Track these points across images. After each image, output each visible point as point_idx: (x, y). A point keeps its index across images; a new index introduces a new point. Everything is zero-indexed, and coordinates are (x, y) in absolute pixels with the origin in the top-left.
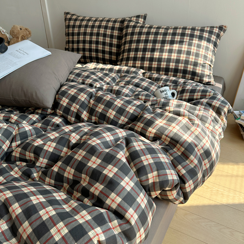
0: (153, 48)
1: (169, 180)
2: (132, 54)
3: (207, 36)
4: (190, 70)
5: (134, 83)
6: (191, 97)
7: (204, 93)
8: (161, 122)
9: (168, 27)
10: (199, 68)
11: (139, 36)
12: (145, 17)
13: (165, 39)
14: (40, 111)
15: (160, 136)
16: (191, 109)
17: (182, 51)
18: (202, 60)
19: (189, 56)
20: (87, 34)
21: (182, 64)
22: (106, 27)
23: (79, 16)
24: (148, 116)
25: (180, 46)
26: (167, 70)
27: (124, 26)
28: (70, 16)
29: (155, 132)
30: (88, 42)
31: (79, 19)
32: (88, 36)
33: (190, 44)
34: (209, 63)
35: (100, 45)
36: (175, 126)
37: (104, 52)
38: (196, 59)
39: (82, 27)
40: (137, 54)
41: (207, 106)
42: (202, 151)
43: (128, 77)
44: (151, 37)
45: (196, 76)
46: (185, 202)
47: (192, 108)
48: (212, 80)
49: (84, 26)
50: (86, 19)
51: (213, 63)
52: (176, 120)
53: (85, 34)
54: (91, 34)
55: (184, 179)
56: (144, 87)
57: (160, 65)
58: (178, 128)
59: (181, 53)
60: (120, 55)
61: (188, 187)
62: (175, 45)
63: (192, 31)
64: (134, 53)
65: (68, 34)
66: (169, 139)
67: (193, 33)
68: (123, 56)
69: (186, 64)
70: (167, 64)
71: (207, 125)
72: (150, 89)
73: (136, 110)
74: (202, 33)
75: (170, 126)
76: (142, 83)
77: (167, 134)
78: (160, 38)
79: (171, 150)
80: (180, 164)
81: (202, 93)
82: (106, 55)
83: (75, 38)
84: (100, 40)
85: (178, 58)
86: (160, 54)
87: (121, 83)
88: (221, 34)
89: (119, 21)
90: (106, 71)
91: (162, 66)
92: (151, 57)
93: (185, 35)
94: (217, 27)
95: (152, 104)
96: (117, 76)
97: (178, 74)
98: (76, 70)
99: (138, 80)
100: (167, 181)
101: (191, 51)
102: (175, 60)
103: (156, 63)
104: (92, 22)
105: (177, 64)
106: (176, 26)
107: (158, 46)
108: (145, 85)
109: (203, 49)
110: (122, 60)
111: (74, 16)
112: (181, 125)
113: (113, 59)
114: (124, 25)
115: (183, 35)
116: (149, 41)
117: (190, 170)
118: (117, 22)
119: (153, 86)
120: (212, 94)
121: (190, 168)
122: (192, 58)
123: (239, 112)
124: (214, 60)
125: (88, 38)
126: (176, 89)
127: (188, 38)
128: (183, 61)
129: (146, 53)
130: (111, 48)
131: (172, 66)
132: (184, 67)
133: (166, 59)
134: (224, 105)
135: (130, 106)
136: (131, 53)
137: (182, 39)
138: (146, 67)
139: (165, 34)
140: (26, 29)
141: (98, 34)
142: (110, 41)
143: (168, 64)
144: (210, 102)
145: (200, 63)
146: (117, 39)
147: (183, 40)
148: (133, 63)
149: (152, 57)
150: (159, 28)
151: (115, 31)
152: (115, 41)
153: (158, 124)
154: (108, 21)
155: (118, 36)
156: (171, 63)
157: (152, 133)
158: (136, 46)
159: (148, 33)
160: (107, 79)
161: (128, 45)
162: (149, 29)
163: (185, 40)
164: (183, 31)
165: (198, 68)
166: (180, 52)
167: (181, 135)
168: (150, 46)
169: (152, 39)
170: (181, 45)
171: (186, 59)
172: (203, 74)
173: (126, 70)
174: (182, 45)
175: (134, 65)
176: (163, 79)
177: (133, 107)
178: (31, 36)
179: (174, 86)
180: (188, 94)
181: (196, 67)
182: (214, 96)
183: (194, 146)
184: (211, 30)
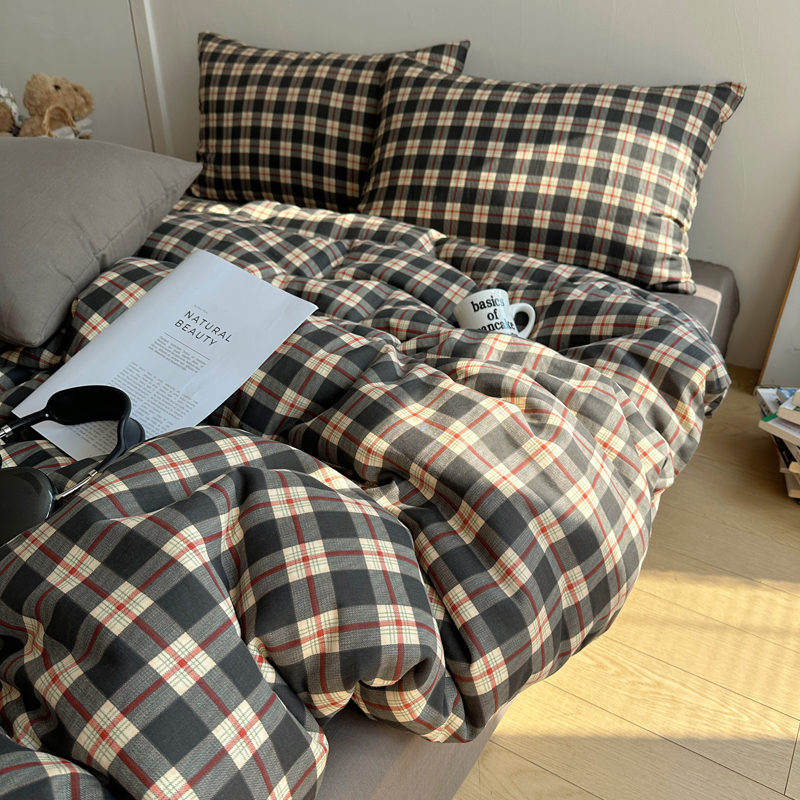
0: (478, 155)
1: (380, 648)
2: (405, 178)
3: (669, 119)
4: (605, 237)
5: (389, 275)
6: (581, 331)
7: (627, 316)
8: (414, 415)
9: (537, 85)
10: (635, 229)
11: (433, 114)
12: (462, 53)
13: (520, 127)
14: (14, 358)
15: (402, 465)
16: (557, 371)
17: (578, 170)
18: (649, 200)
19: (601, 186)
20: (265, 106)
21: (575, 213)
22: (329, 85)
23: (244, 48)
24: (374, 389)
25: (570, 152)
26: (523, 236)
27: (388, 79)
28: (216, 45)
29: (385, 449)
30: (269, 134)
31: (244, 56)
32: (268, 111)
33: (607, 145)
34: (676, 214)
35: (308, 143)
36: (464, 431)
37: (318, 168)
38: (626, 199)
39: (250, 81)
40: (422, 177)
41: (629, 365)
42: (558, 534)
43: (372, 253)
44: (474, 119)
45: (627, 259)
46: (473, 734)
47: (560, 369)
48: (685, 277)
49: (257, 80)
50: (265, 55)
51: (690, 216)
52: (469, 409)
53: (259, 106)
54: (280, 107)
55: (469, 641)
56: (420, 290)
57: (497, 215)
58: (471, 437)
59: (572, 177)
60: (369, 181)
61: (481, 676)
62: (552, 148)
63: (618, 99)
64: (411, 171)
65: (205, 107)
66: (433, 481)
67: (620, 108)
68: (377, 182)
69: (590, 216)
70: (523, 215)
71: (603, 433)
72: (441, 295)
73: (341, 366)
74: (653, 106)
75: (444, 429)
76: (417, 273)
77: (426, 461)
78: (502, 120)
79: (435, 521)
80: (460, 579)
81: (621, 316)
82: (326, 179)
83: (228, 120)
84: (306, 128)
85: (563, 193)
86: (499, 179)
87: (342, 270)
88: (722, 114)
89: (372, 63)
90: (307, 229)
91: (505, 221)
92: (469, 186)
93: (590, 112)
94: (707, 89)
95: (420, 346)
96: (335, 248)
97: (563, 250)
98: (191, 221)
99: (404, 263)
100: (376, 651)
101: (609, 171)
102: (552, 198)
103: (486, 208)
104: (286, 67)
105: (559, 214)
106: (564, 81)
107: (495, 149)
108: (427, 283)
109: (653, 162)
110: (372, 197)
111: (228, 47)
112: (487, 427)
113: (349, 193)
114: (386, 77)
115: (584, 111)
116: (464, 133)
117: (495, 606)
118: (366, 66)
119: (455, 287)
120: (657, 320)
121: (500, 598)
122: (610, 193)
123: (778, 393)
124: (693, 204)
125: (267, 120)
126: (532, 301)
127: (602, 123)
128: (579, 204)
129: (451, 174)
130: (342, 154)
131: (542, 219)
132: (582, 225)
133: (521, 196)
134: (692, 360)
135: (321, 353)
136: (403, 172)
137: (580, 125)
138: (451, 221)
139: (522, 109)
140: (76, 89)
141: (301, 108)
142: (340, 130)
143: (528, 215)
144: (643, 351)
145: (641, 213)
146: (365, 125)
147: (582, 131)
148: (407, 209)
149: (471, 189)
150: (502, 87)
151: (357, 98)
152: (356, 133)
153: (401, 421)
154: (338, 63)
155: (366, 114)
156: (537, 212)
157: (376, 454)
158: (420, 147)
159: (463, 106)
160: (297, 257)
161: (395, 144)
162: (469, 91)
163: (589, 131)
164: (586, 99)
165: (632, 230)
166: (568, 171)
167: (479, 466)
168: (466, 148)
169: (477, 124)
170: (575, 149)
171: (591, 198)
172: (651, 251)
173: (376, 229)
174: (580, 145)
175: (410, 215)
176: (501, 266)
177: (332, 355)
178: (91, 111)
179: (528, 288)
180: (572, 319)
181: (624, 227)
182: (661, 327)
183: (524, 513)
184: (684, 97)
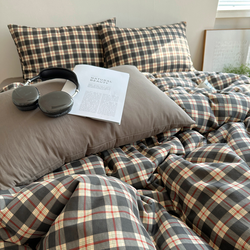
38: (183, 54)
40: (136, 59)
44: (142, 40)
45: (186, 68)
57: (159, 65)
59: (172, 51)
62: (165, 44)
64: (131, 58)
67: (172, 31)
69: (178, 59)
74: (177, 30)
78: (150, 39)
85: (171, 55)
86: (157, 55)
147: (169, 39)
149: (151, 59)
150: (142, 30)
151: (92, 40)
152: (96, 51)
154: (79, 29)
155: (97, 44)
158: (131, 51)
161: (121, 51)
162: (135, 32)
164: (164, 30)
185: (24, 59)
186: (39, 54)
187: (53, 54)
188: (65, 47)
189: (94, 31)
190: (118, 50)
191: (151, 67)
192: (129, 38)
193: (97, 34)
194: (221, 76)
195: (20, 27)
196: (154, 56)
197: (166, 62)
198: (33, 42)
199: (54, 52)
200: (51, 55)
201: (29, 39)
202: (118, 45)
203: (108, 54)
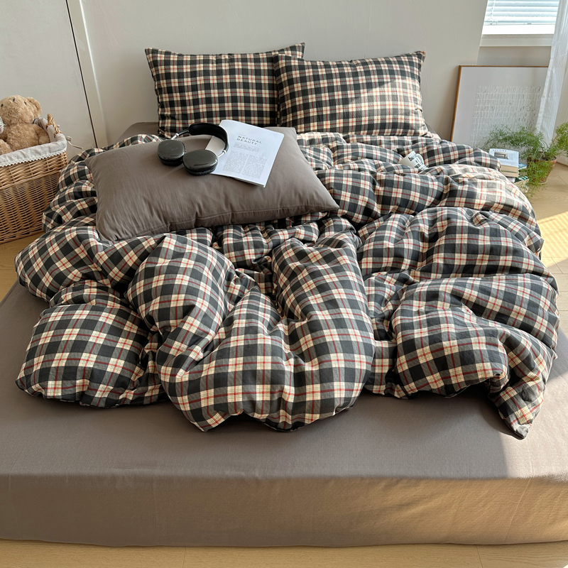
0: (345, 98)
2: (313, 112)
3: (409, 70)
4: (402, 122)
6: (448, 158)
7: (461, 150)
8: (482, 191)
10: (411, 117)
11: (317, 82)
12: (303, 49)
13: (358, 83)
15: (490, 205)
17: (386, 97)
18: (413, 104)
19: (396, 102)
20: (212, 86)
21: (389, 115)
22: (245, 72)
23: (182, 56)
26: (371, 127)
29: (485, 202)
33: (393, 85)
38: (406, 106)
43: (347, 148)
48: (428, 131)
66: (501, 206)
67: (391, 69)
68: (295, 116)
69: (395, 115)
72: (386, 158)
73: (439, 185)
74: (402, 66)
75: (495, 192)
76: (372, 152)
77: (499, 201)
78: (350, 81)
83: (188, 96)
84: (238, 95)
85: (383, 107)
86: (357, 106)
88: (421, 65)
89: (263, 58)
91: (363, 123)
92: (345, 112)
93: (382, 73)
94: (414, 55)
97: (386, 130)
101: (397, 95)
102: (380, 110)
108: (379, 155)
119: (388, 154)
122: (400, 104)
125: (215, 93)
127: (388, 76)
128: (390, 111)
129: (335, 107)
130: (260, 105)
131: (377, 119)
132: (393, 119)
133: (368, 112)
136: (311, 110)
144: (479, 160)
145: (412, 110)
147: (383, 81)
152: (266, 94)
153: (481, 194)
154: (244, 60)
155: (269, 84)
156: (375, 117)
157: (482, 204)
158: (316, 98)
159: (329, 76)
160: (323, 157)
161: (301, 98)
162: (327, 69)
164: (377, 67)
166: (383, 98)
168: (338, 95)
169: (339, 84)
170: (382, 89)
171: (394, 108)
172: (417, 124)
173: (321, 138)
174: (384, 87)
177: (433, 183)
180: (441, 155)
181: (408, 116)
185: (162, 98)
186: (183, 94)
187: (201, 94)
188: (220, 86)
189: (266, 64)
190: (297, 95)
191: (346, 125)
192: (316, 78)
193: (271, 68)
194: (444, 147)
195: (161, 53)
196: (352, 107)
197: (371, 118)
198: (176, 75)
199: (203, 92)
200: (200, 97)
201: (172, 71)
202: (298, 87)
203: (283, 99)
